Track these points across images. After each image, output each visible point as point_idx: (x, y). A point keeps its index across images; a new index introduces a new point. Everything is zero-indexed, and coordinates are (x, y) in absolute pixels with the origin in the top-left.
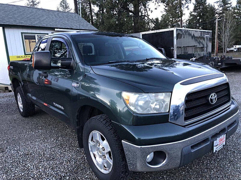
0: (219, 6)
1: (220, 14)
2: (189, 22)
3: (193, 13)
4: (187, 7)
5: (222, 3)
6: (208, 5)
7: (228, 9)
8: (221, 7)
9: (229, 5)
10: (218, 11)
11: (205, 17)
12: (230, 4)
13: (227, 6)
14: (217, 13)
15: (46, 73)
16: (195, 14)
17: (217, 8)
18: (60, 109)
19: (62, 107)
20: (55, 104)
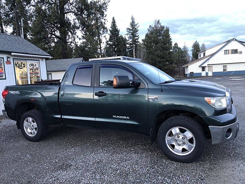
0: (129, 38)
1: (131, 44)
2: (107, 50)
3: (109, 43)
4: (105, 37)
5: (131, 35)
6: (121, 36)
7: (137, 40)
8: (130, 39)
9: (137, 38)
10: (128, 41)
11: (120, 47)
12: (138, 36)
13: (135, 38)
14: (128, 44)
15: (103, 92)
16: (111, 43)
17: (127, 39)
18: (125, 119)
19: (128, 118)
20: (115, 117)
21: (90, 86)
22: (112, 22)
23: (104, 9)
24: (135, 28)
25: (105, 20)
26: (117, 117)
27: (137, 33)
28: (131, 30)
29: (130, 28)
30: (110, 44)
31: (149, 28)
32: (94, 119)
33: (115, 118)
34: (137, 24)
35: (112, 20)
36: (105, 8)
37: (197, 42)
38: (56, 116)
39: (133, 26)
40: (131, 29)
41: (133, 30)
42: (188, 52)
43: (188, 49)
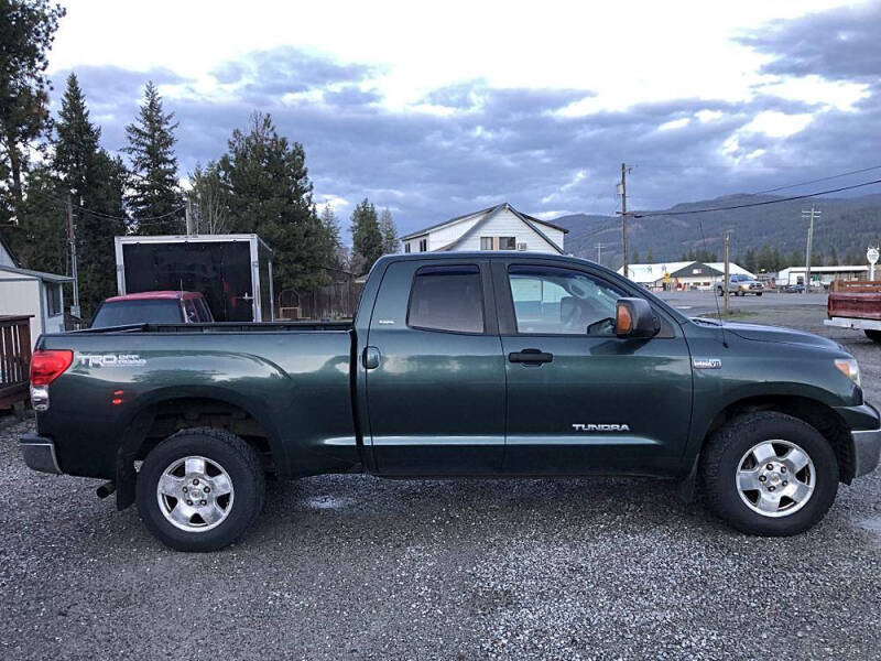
0: (136, 164)
1: (143, 188)
3: (54, 173)
4: (42, 148)
5: (147, 156)
6: (101, 154)
7: (167, 177)
8: (142, 167)
10: (133, 177)
12: (172, 162)
13: (162, 166)
14: (133, 187)
15: (538, 352)
16: (62, 176)
17: (130, 167)
18: (615, 433)
19: (625, 427)
20: (580, 428)
21: (482, 331)
22: (67, 95)
23: (39, 40)
24: (162, 132)
25: (40, 80)
26: (586, 427)
27: (170, 149)
28: (146, 135)
29: (140, 126)
30: (59, 180)
31: (232, 139)
32: (503, 438)
33: (581, 432)
34: (169, 117)
35: (65, 88)
36: (43, 34)
37: (369, 202)
38: (329, 442)
39: (151, 122)
40: (146, 130)
41: (152, 137)
42: (339, 235)
43: (339, 225)
